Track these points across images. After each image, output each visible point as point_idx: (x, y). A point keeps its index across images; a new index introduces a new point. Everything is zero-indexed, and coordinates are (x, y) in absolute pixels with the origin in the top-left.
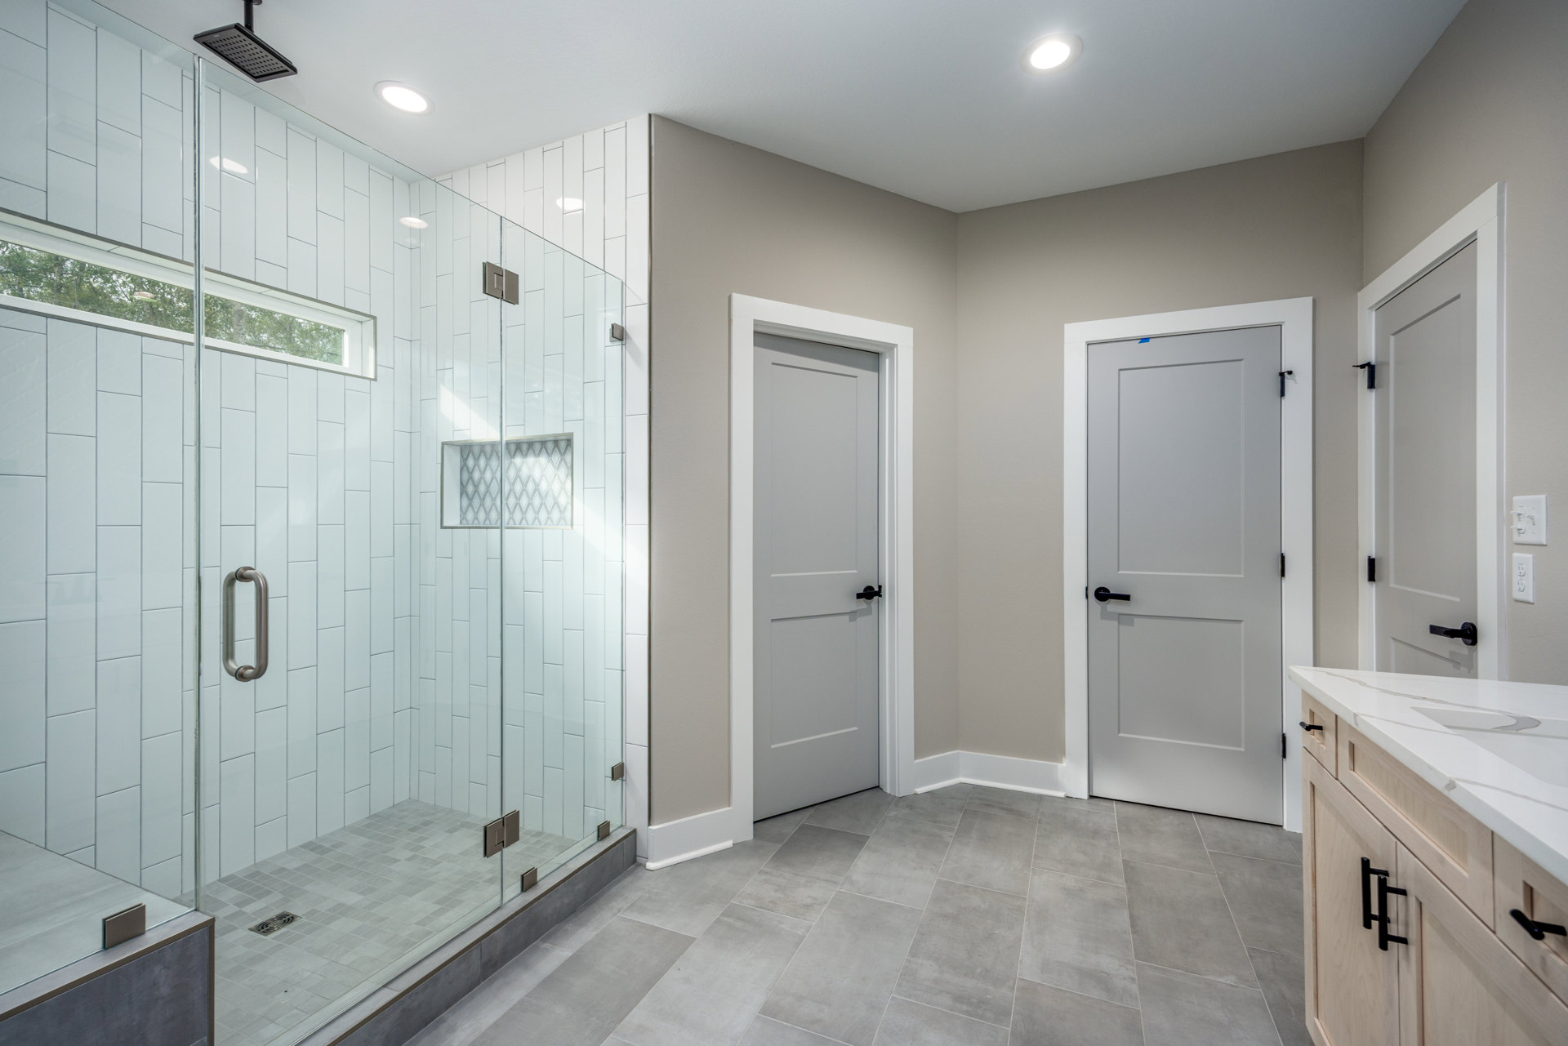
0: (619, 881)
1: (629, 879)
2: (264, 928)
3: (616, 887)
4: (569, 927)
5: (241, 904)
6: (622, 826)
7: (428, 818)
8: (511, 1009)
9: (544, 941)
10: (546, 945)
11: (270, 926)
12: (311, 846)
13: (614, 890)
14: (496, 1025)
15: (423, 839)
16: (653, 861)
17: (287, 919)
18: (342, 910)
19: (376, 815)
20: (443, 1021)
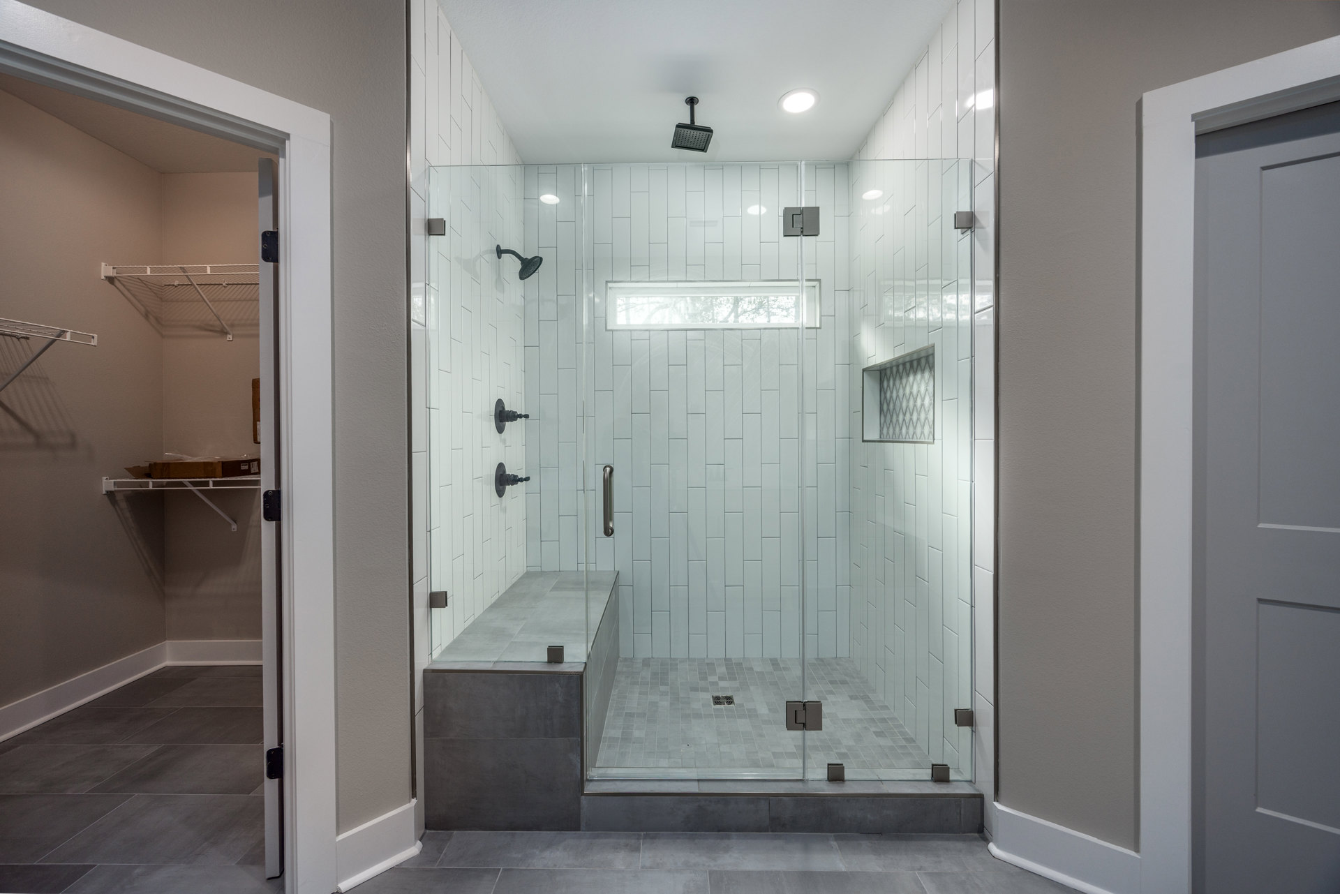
0: (948, 839)
1: (960, 845)
2: (717, 700)
3: (939, 843)
4: (865, 843)
5: (721, 679)
6: (971, 781)
7: (848, 679)
8: (767, 872)
9: (836, 839)
10: (834, 843)
11: (721, 700)
12: (774, 662)
13: (935, 844)
14: (748, 874)
15: (831, 693)
16: (998, 847)
17: (729, 700)
18: (752, 714)
19: (822, 660)
20: (729, 838)
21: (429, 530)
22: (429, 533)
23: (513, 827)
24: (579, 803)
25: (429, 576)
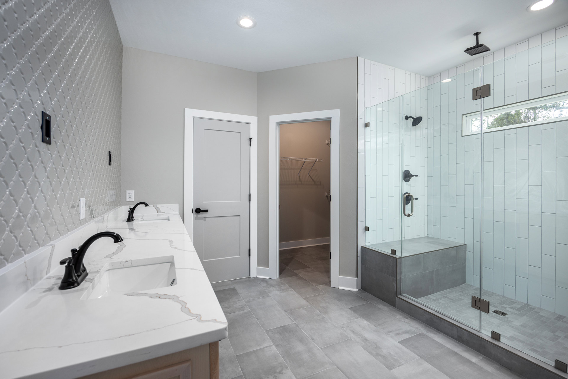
11: (498, 312)
17: (504, 314)
21: (365, 209)
22: (365, 210)
23: (379, 298)
24: (395, 299)
25: (365, 221)
